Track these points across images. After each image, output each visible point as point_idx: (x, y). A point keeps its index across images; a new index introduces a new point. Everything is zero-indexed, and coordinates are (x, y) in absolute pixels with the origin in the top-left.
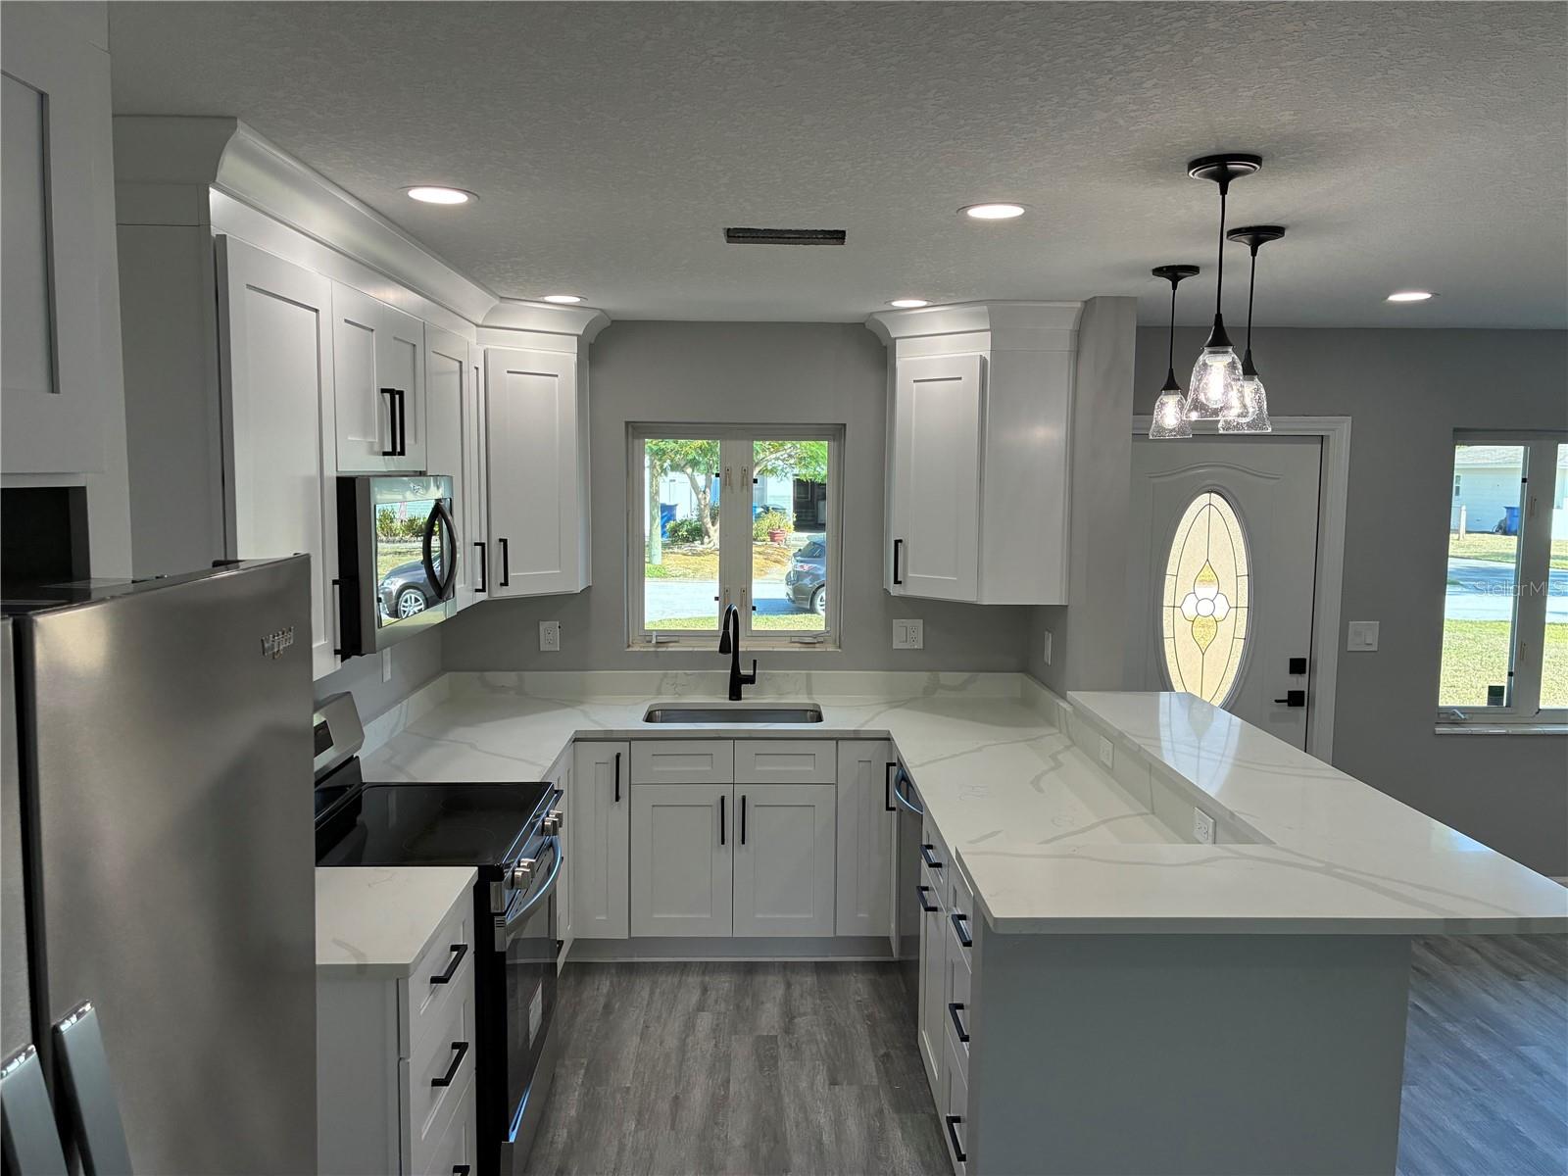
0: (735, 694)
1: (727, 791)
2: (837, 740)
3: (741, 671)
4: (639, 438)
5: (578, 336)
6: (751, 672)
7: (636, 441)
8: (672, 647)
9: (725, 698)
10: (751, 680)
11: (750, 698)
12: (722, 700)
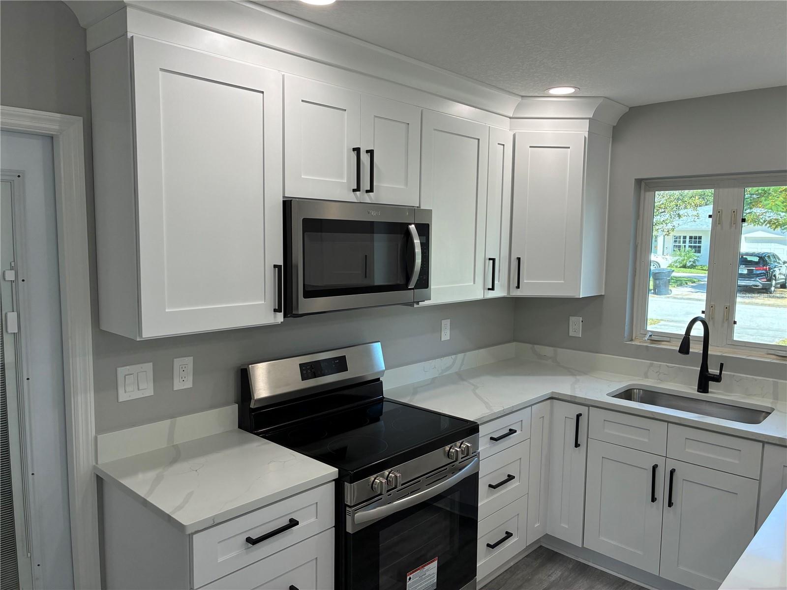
0: (703, 387)
1: (660, 462)
2: (764, 443)
3: (709, 370)
4: (649, 191)
5: (589, 118)
6: (717, 372)
7: (648, 194)
8: (663, 345)
9: (694, 389)
10: (717, 379)
11: (716, 392)
12: (691, 389)
